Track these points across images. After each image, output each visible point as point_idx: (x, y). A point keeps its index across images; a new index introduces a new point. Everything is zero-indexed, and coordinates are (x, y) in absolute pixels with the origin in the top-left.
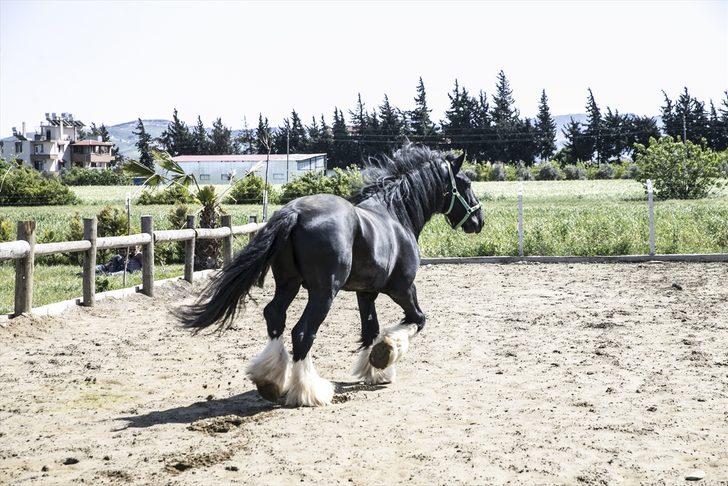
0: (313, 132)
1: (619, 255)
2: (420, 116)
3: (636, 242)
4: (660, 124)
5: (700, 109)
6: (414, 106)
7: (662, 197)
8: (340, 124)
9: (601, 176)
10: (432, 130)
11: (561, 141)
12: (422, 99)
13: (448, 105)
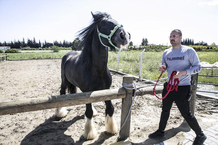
0: (8, 44)
1: (50, 58)
2: (24, 42)
3: (51, 57)
4: (53, 44)
5: (57, 42)
6: (23, 41)
7: (54, 52)
8: (12, 43)
9: (47, 50)
10: (25, 44)
11: (42, 46)
12: (24, 40)
13: (27, 41)
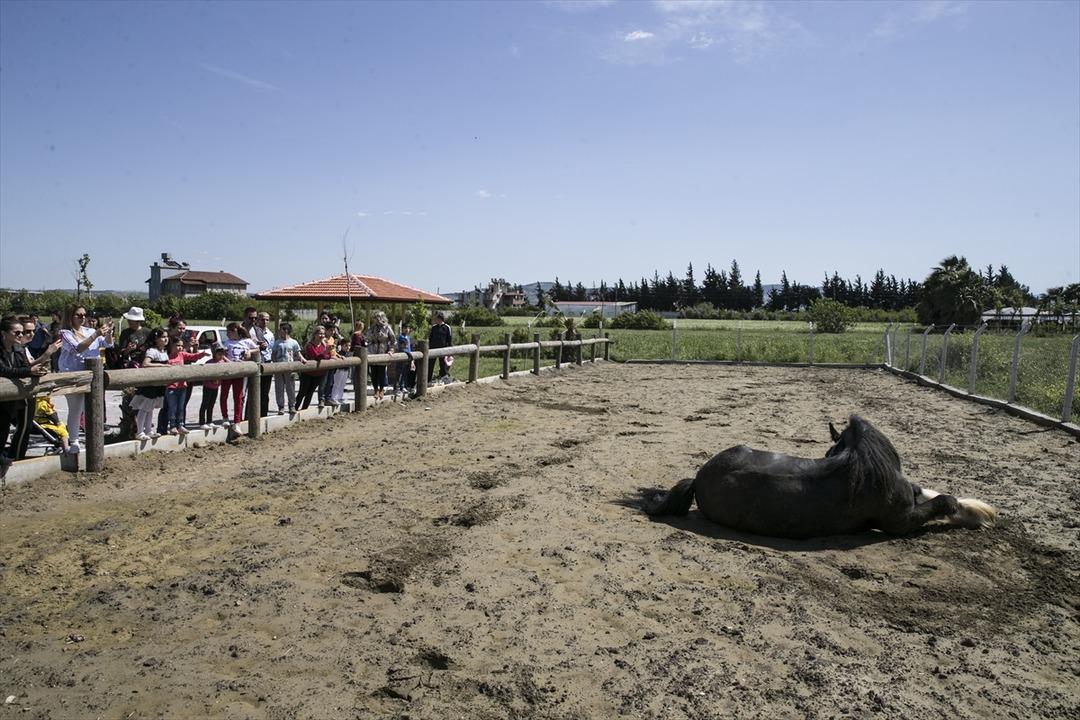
0: (631, 290)
1: (792, 362)
2: (690, 282)
3: (803, 354)
4: (822, 291)
5: (843, 283)
6: (686, 278)
7: (819, 331)
8: (645, 286)
9: (788, 319)
10: (696, 290)
11: (766, 299)
12: (690, 274)
13: (704, 278)
